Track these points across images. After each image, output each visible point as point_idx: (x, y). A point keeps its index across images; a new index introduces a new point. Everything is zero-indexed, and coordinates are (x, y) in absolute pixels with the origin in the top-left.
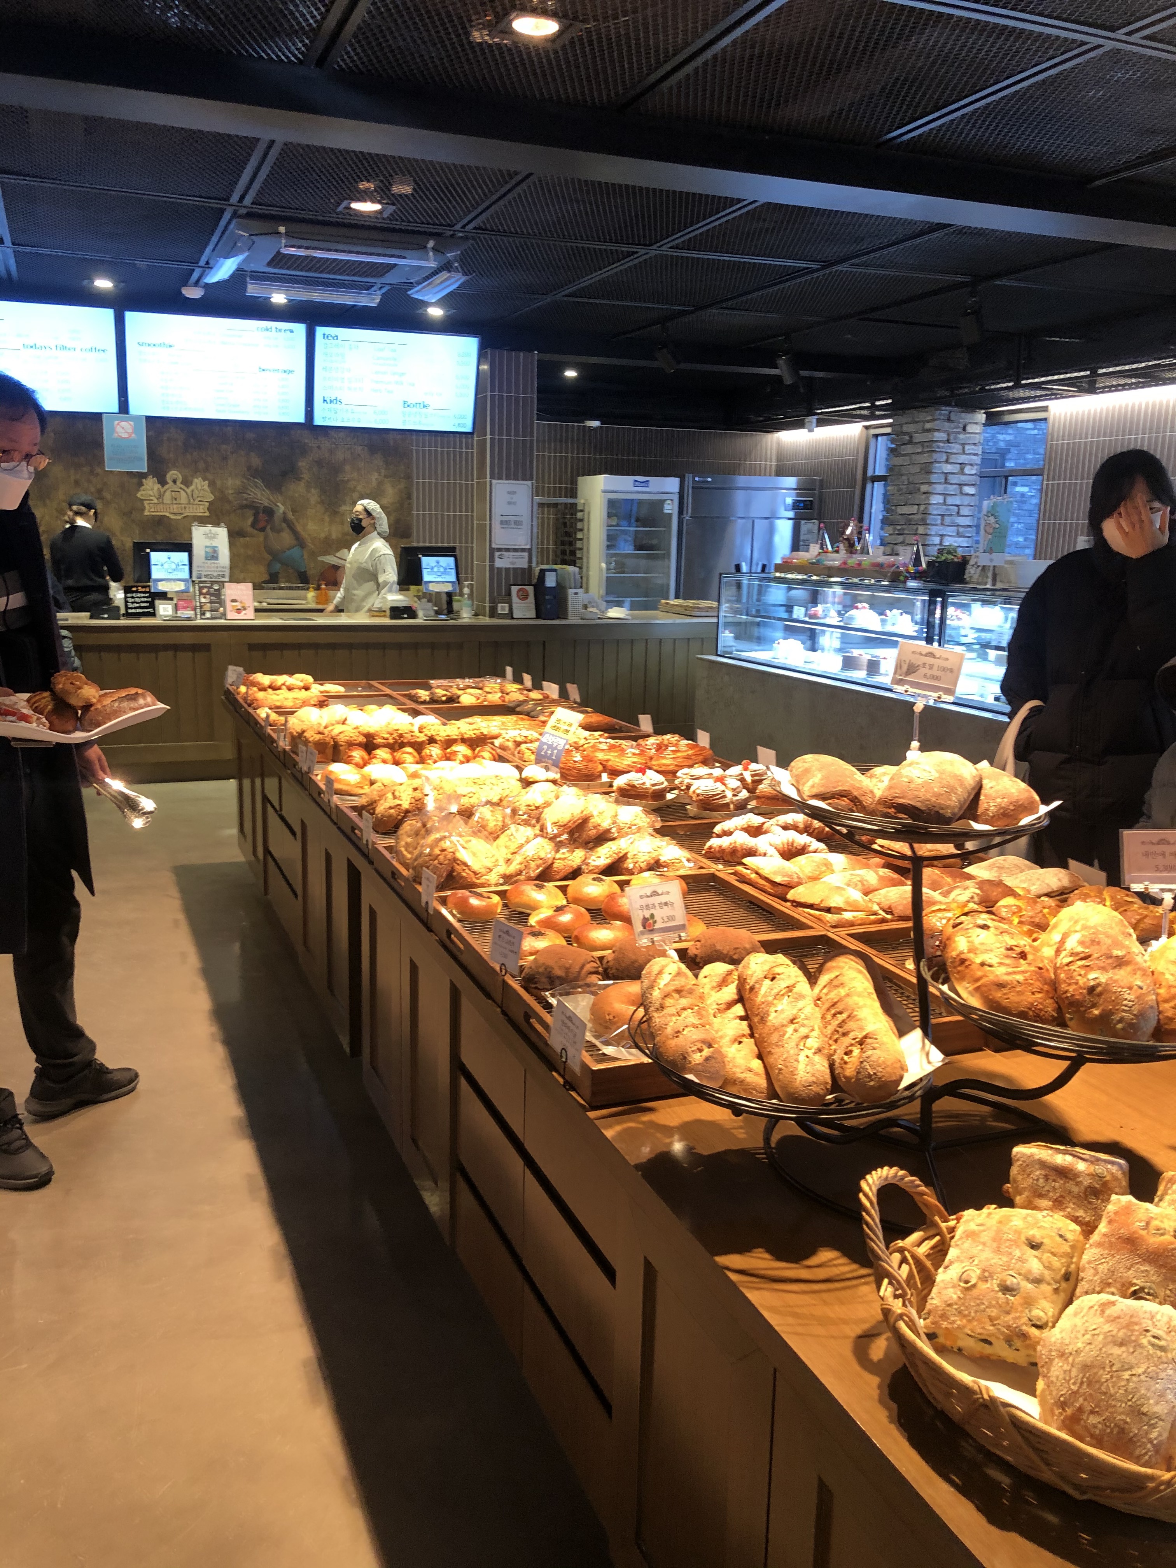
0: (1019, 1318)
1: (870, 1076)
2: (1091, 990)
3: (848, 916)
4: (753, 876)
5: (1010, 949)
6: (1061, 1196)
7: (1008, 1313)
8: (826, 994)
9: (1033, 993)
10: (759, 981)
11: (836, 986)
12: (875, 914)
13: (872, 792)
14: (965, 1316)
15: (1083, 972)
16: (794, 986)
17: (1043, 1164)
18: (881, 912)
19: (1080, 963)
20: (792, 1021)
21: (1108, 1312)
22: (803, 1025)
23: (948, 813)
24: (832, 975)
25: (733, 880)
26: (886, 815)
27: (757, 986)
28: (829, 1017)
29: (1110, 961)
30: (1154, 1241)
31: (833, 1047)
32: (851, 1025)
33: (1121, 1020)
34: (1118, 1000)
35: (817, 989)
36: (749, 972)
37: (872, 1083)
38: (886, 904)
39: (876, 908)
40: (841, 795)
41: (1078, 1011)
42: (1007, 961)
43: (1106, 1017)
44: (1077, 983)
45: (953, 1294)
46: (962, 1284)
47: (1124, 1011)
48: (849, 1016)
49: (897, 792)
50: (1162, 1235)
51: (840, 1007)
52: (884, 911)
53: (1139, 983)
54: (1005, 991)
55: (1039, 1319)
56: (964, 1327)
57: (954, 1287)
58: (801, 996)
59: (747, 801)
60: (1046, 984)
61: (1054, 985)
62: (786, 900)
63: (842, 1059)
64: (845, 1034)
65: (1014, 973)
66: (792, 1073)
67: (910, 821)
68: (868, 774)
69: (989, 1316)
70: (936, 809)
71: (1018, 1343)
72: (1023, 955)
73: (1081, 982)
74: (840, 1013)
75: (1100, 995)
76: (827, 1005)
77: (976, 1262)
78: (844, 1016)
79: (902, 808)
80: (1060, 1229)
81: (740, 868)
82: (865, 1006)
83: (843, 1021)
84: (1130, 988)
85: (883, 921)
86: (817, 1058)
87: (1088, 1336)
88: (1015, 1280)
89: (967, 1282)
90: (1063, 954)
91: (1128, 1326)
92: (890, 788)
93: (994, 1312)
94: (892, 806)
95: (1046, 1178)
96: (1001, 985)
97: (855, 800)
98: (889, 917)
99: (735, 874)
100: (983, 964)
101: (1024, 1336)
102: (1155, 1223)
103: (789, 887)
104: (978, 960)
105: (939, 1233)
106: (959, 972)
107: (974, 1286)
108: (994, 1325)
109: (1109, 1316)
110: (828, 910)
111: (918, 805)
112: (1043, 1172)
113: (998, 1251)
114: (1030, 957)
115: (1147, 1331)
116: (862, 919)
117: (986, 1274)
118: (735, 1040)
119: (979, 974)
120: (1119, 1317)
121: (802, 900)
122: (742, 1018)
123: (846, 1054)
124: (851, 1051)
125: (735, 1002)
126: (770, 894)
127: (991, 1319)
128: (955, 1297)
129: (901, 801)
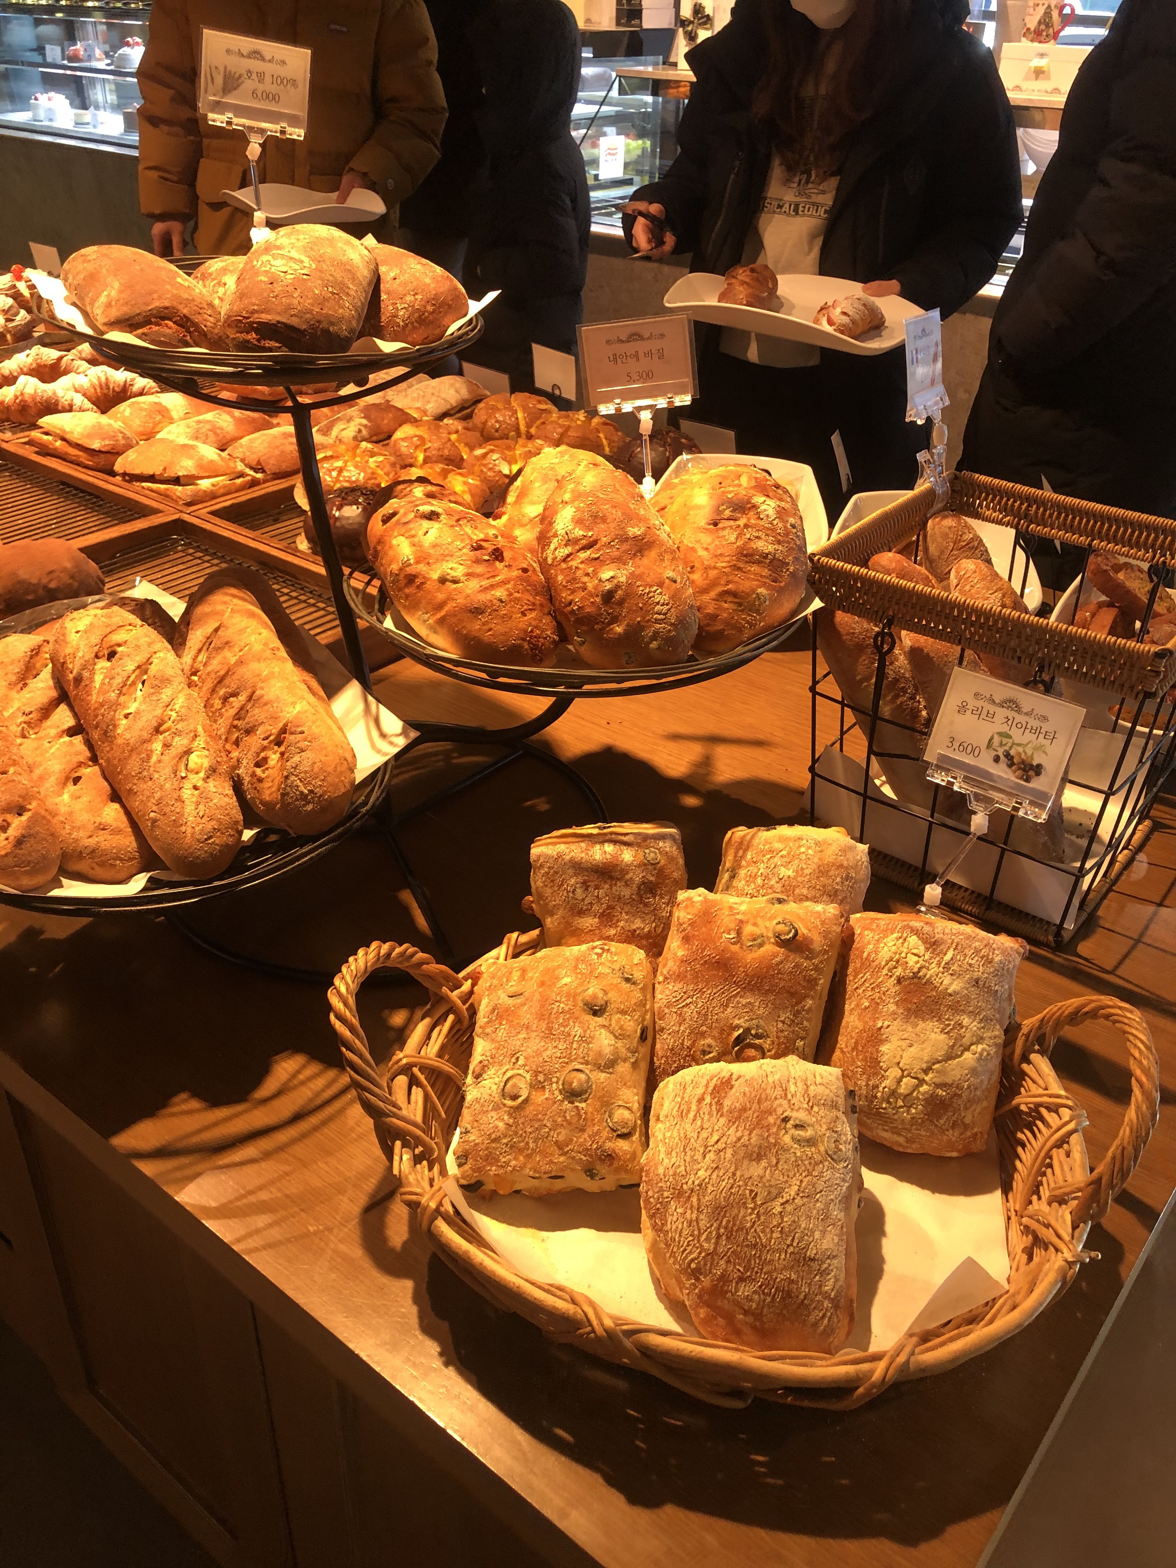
0: (598, 1133)
1: (303, 796)
2: (608, 597)
3: (205, 484)
4: (58, 443)
5: (478, 548)
6: (610, 907)
7: (582, 1130)
8: (205, 665)
9: (524, 614)
10: (89, 666)
11: (219, 649)
12: (242, 475)
13: (211, 305)
14: (521, 1151)
15: (590, 570)
16: (149, 662)
17: (577, 867)
18: (248, 471)
19: (583, 555)
20: (157, 730)
21: (727, 1103)
22: (178, 733)
23: (343, 329)
24: (209, 629)
25: (29, 453)
26: (244, 346)
27: (86, 674)
28: (217, 703)
29: (625, 547)
30: (752, 958)
31: (235, 754)
32: (256, 714)
33: (656, 635)
34: (647, 607)
35: (187, 658)
36: (68, 650)
37: (310, 807)
38: (253, 459)
39: (240, 466)
40: (162, 315)
41: (592, 629)
42: (479, 569)
43: (633, 635)
44: (584, 589)
45: (498, 1122)
46: (509, 1103)
47: (657, 621)
48: (250, 698)
49: (254, 303)
50: (761, 945)
51: (232, 684)
52: (251, 468)
53: (670, 574)
54: (483, 618)
55: (625, 1124)
56: (522, 1168)
57: (496, 1108)
58: (164, 681)
59: (30, 326)
60: (537, 594)
61: (549, 591)
62: (113, 474)
63: (254, 775)
64: (249, 732)
65: (492, 587)
66: (176, 824)
67: (284, 352)
68: (198, 272)
69: (556, 1142)
70: (324, 325)
71: (603, 1169)
72: (498, 555)
73: (590, 586)
74: (235, 695)
75: (621, 603)
76: (209, 685)
77: (521, 1062)
78: (242, 698)
79: (268, 330)
80: (622, 969)
81: (36, 434)
82: (272, 675)
83: (242, 708)
84: (661, 585)
85: (254, 483)
86: (211, 785)
87: (711, 1156)
88: (582, 1076)
89: (515, 1098)
90: (555, 542)
91: (759, 1123)
92: (241, 295)
93: (562, 1135)
94: (251, 327)
95: (585, 885)
96: (477, 611)
97: (185, 322)
98: (259, 476)
99: (30, 443)
100: (443, 580)
101: (610, 1157)
102: (748, 929)
103: (115, 453)
104: (435, 576)
105: (452, 1010)
106: (407, 597)
107: (526, 1101)
108: (565, 1154)
109: (730, 1111)
110: (177, 481)
111: (294, 322)
112: (580, 879)
113: (549, 1034)
114: (507, 555)
115: (786, 1120)
116: (224, 486)
117: (541, 1078)
118: (67, 779)
119: (441, 596)
120: (744, 1109)
121: (137, 471)
122: (72, 732)
123: (258, 765)
124: (265, 760)
125: (53, 705)
126: (86, 467)
127: (559, 1145)
128: (501, 1125)
129: (265, 317)
